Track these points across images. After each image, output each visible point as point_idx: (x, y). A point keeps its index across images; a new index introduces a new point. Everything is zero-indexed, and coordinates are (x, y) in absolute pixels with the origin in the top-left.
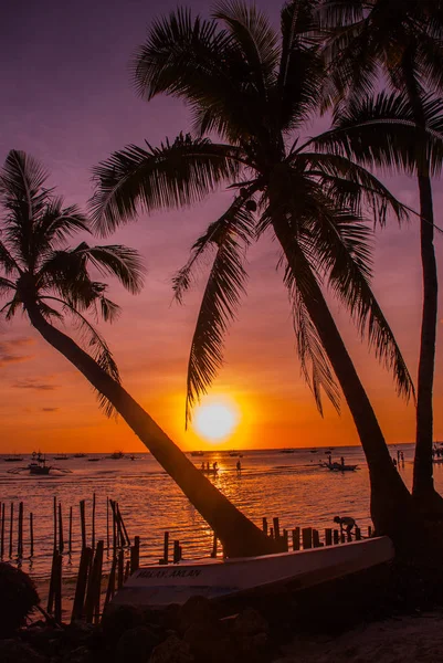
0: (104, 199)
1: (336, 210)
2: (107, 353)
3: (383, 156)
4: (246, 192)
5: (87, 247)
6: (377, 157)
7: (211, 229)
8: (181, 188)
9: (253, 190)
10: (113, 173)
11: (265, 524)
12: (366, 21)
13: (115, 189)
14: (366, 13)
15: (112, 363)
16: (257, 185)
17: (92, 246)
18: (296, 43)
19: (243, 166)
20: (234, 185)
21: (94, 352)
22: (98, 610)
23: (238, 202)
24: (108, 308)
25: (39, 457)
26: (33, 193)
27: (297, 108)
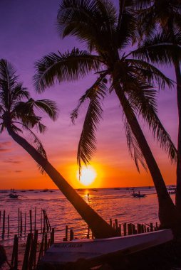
0: (40, 77)
1: (142, 83)
2: (41, 146)
3: (164, 59)
4: (103, 75)
5: (33, 101)
6: (161, 59)
7: (87, 92)
8: (74, 72)
9: (105, 74)
10: (44, 65)
11: (111, 222)
12: (152, 7)
13: (45, 73)
14: (152, 4)
15: (43, 150)
16: (107, 72)
17: (35, 100)
18: (125, 11)
19: (102, 64)
20: (98, 73)
21: (35, 146)
22: (35, 263)
23: (99, 80)
24: (42, 128)
25: (13, 191)
26: (10, 78)
27: (125, 39)
